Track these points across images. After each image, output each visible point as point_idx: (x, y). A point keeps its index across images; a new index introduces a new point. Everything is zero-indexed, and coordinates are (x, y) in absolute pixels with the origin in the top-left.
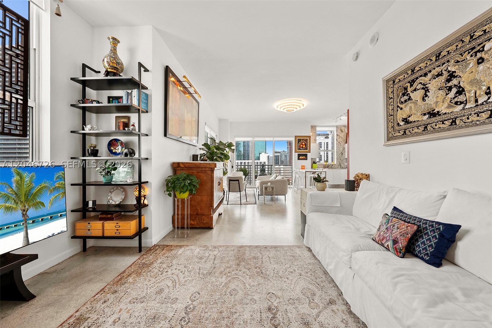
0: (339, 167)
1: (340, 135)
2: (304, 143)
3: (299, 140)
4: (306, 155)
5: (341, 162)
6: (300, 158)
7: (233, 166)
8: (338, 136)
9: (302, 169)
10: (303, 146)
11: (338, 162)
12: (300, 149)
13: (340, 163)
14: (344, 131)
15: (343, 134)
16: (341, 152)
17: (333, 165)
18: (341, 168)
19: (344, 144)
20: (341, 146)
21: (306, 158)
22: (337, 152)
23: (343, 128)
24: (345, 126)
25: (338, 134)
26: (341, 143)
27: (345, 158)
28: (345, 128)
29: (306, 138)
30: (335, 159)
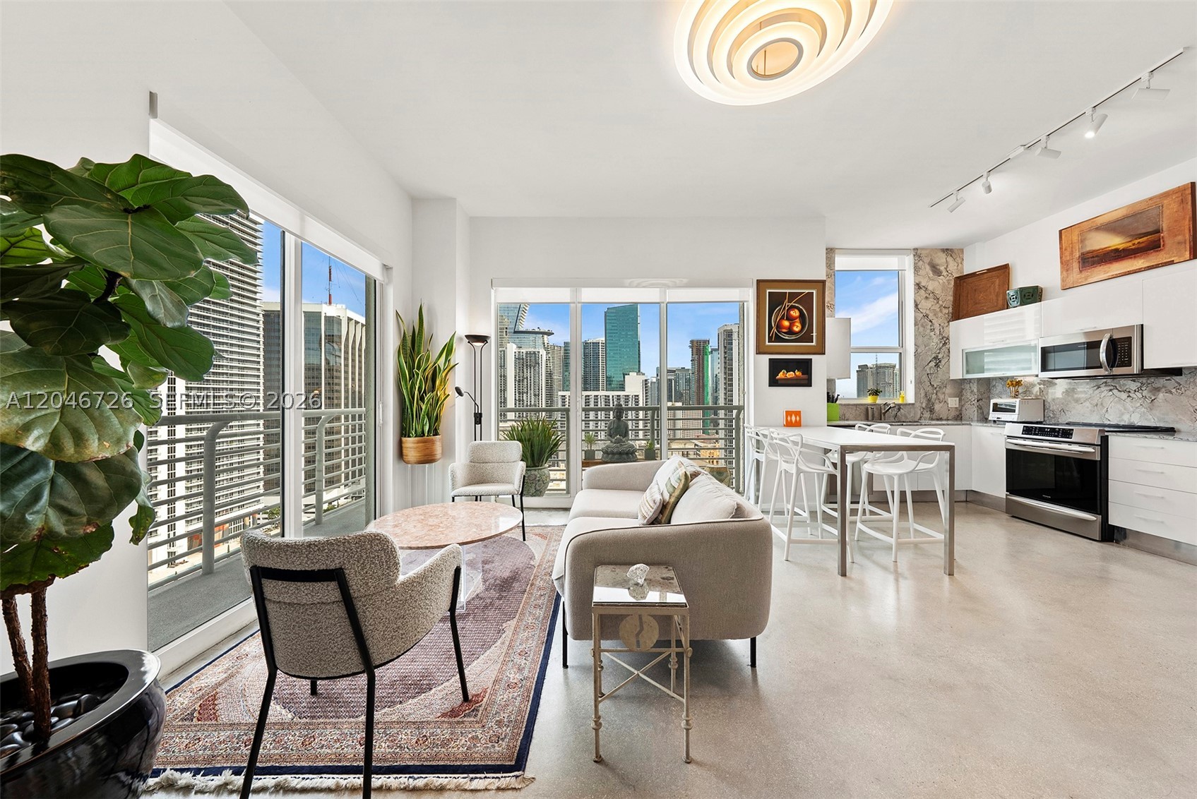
0: (927, 415)
1: (930, 288)
2: (795, 313)
3: (776, 300)
4: (806, 367)
5: (934, 396)
6: (781, 375)
7: (481, 414)
8: (922, 292)
9: (789, 424)
10: (792, 325)
11: (923, 395)
12: (779, 339)
13: (929, 400)
14: (946, 269)
15: (941, 281)
16: (934, 355)
17: (901, 406)
18: (932, 419)
19: (947, 324)
20: (932, 330)
21: (805, 376)
22: (917, 355)
23: (941, 259)
24: (948, 249)
25: (922, 280)
26: (934, 318)
27: (951, 378)
28: (950, 259)
29: (807, 291)
30: (908, 382)
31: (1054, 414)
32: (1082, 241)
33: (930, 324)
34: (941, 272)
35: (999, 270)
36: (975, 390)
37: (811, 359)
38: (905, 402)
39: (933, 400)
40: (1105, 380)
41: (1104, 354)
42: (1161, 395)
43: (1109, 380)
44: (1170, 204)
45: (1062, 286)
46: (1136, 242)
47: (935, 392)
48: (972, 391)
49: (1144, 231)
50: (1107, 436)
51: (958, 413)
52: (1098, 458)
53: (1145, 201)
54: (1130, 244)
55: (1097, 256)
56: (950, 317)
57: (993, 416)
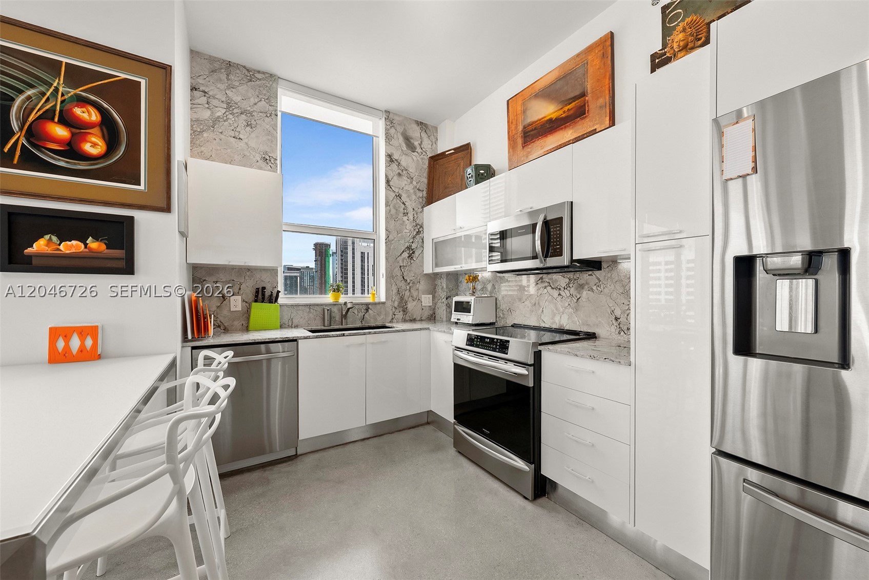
0: (400, 315)
1: (403, 163)
4: (116, 232)
5: (407, 293)
8: (394, 166)
9: (61, 358)
10: (77, 137)
11: (395, 291)
12: (35, 164)
13: (402, 298)
14: (420, 145)
15: (414, 157)
16: (407, 244)
17: (370, 306)
18: (405, 321)
19: (421, 210)
20: (405, 214)
21: (119, 253)
22: (388, 241)
23: (415, 132)
24: (422, 123)
25: (394, 152)
26: (407, 200)
27: (424, 273)
28: (424, 134)
29: (123, 76)
30: (381, 276)
31: (503, 314)
32: (524, 112)
33: (403, 206)
34: (415, 148)
35: (463, 151)
36: (445, 287)
37: (132, 218)
38: (377, 300)
39: (406, 298)
40: (541, 276)
41: (539, 241)
42: (585, 293)
43: (545, 276)
44: (593, 60)
45: (510, 166)
46: (566, 108)
47: (408, 288)
48: (443, 288)
49: (572, 95)
50: (540, 351)
51: (431, 312)
52: (531, 384)
53: (573, 58)
54: (561, 112)
55: (535, 129)
56: (424, 202)
57: (455, 316)
